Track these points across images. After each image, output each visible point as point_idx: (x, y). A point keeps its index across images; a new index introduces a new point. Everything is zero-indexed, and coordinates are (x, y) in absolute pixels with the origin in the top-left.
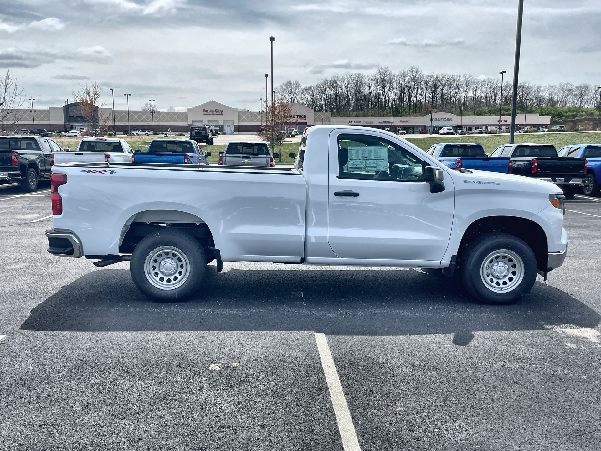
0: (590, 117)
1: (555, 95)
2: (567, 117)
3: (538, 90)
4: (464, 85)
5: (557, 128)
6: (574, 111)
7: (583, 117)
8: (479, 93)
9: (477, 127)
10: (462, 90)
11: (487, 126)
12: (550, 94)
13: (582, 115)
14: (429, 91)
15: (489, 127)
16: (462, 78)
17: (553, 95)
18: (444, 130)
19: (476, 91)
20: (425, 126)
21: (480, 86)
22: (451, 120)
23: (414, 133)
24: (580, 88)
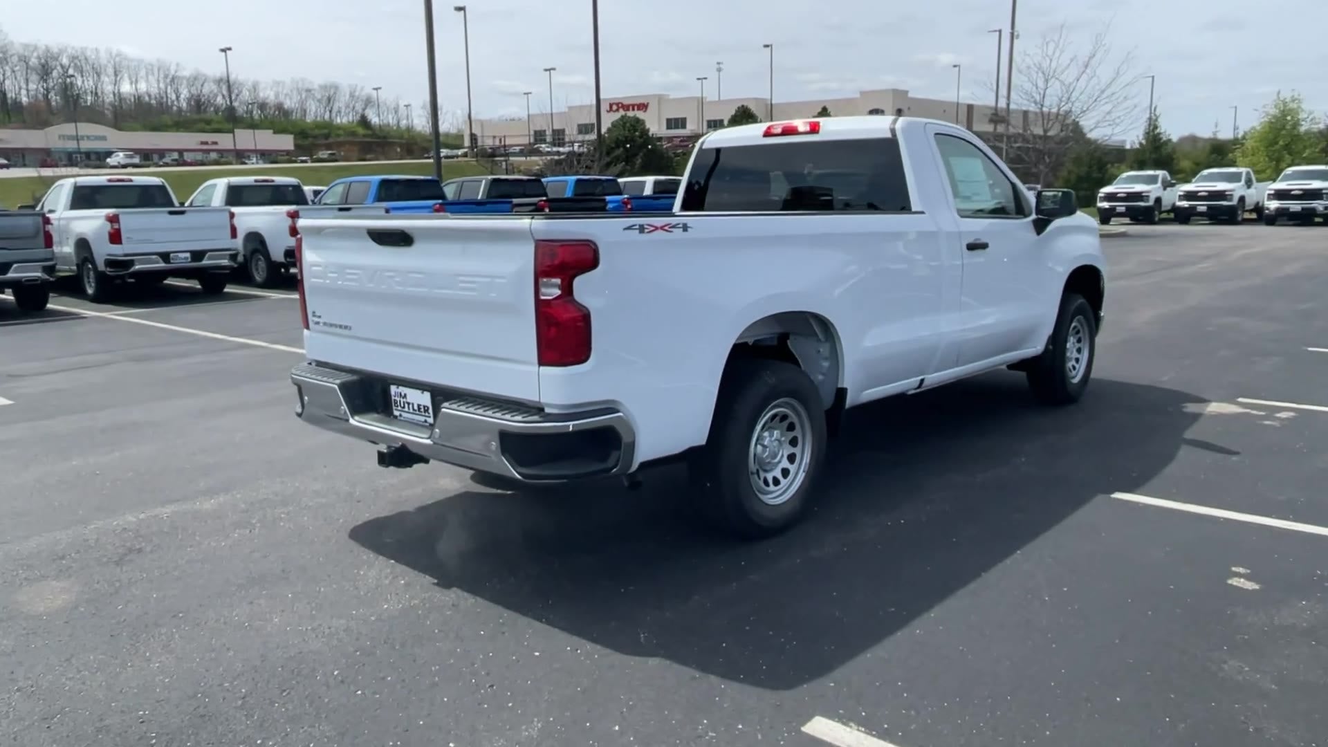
0: (350, 139)
1: (285, 99)
2: (315, 137)
3: (255, 87)
4: (110, 71)
5: (325, 156)
6: (325, 128)
7: (341, 139)
8: (143, 87)
9: (162, 153)
10: (105, 79)
11: (181, 152)
12: (277, 95)
13: (338, 136)
14: (34, 77)
15: (185, 154)
16: (103, 55)
17: (282, 98)
18: (119, 158)
19: (137, 81)
20: (47, 152)
21: (143, 73)
22: (104, 138)
23: (25, 165)
24: (324, 88)
